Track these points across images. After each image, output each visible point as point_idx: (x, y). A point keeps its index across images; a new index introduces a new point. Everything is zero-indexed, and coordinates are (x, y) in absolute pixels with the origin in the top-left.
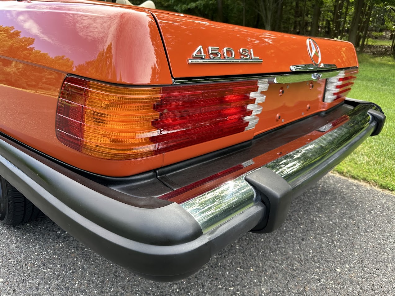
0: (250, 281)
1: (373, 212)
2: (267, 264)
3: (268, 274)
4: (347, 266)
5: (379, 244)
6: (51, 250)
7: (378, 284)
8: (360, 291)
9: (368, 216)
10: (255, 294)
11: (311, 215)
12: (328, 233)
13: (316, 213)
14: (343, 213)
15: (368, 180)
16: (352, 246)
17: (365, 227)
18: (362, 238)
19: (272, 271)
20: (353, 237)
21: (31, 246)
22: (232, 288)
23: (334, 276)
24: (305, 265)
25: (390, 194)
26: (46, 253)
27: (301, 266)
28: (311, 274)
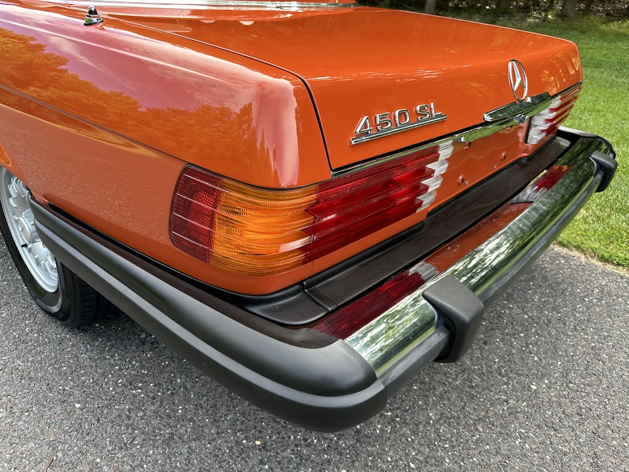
0: (413, 403)
1: (587, 300)
2: (435, 379)
3: (437, 393)
4: (546, 381)
5: (593, 348)
6: (137, 362)
7: (586, 407)
8: (561, 416)
9: (580, 305)
10: (420, 422)
11: (498, 306)
12: (521, 332)
13: (505, 302)
14: (544, 302)
15: (584, 249)
16: (555, 351)
17: (575, 323)
18: (569, 340)
19: (443, 389)
20: (556, 339)
21: (107, 357)
22: (389, 414)
23: (528, 395)
24: (488, 380)
25: (614, 270)
26: (130, 366)
27: (483, 382)
28: (496, 392)
